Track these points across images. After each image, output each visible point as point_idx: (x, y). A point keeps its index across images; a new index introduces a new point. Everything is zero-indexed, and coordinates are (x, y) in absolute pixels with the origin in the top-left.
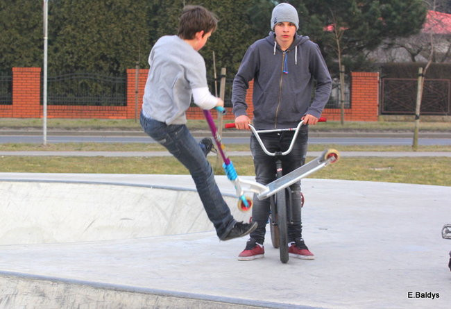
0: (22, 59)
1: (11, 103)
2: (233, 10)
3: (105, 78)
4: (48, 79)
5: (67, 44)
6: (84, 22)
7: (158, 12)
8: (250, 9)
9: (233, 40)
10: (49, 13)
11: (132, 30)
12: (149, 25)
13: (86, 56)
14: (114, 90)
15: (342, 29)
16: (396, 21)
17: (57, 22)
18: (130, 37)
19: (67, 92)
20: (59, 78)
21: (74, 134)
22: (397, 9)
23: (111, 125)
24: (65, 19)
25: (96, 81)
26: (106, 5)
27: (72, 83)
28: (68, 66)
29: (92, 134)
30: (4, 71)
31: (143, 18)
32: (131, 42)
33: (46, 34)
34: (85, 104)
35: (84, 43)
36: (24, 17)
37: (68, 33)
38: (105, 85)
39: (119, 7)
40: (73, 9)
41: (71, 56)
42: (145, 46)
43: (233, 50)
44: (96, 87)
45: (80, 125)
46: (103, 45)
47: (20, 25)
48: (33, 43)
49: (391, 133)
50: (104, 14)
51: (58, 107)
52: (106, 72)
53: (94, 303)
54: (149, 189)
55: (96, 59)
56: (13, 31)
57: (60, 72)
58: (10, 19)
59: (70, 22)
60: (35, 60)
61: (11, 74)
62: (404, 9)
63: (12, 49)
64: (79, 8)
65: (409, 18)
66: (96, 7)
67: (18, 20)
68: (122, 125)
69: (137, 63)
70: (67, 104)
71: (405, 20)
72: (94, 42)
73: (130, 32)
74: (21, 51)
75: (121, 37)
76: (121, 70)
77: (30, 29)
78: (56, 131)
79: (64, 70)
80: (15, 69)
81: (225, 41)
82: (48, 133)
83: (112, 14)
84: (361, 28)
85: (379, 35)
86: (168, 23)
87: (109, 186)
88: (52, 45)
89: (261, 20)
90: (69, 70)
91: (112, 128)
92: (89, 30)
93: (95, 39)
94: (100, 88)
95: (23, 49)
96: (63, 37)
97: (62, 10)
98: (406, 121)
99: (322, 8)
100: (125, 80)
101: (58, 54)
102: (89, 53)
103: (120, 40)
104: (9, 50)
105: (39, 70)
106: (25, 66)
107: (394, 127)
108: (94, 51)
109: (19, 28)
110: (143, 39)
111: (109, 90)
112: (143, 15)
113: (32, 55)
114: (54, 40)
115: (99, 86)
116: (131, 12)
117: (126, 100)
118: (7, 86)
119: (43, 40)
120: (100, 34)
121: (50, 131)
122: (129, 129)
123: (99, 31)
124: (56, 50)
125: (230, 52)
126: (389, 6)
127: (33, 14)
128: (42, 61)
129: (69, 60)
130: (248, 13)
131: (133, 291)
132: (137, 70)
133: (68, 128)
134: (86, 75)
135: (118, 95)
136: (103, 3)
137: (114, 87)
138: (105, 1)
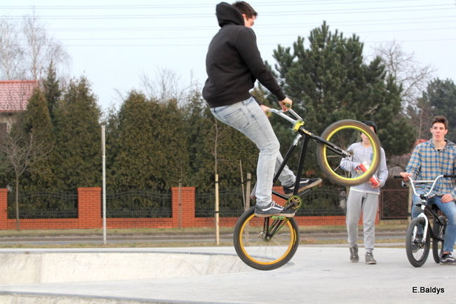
0: (86, 180)
1: (77, 217)
3: (154, 195)
4: (107, 196)
5: (123, 168)
6: (136, 150)
7: (196, 140)
10: (107, 143)
11: (175, 155)
12: (189, 151)
13: (138, 177)
14: (161, 205)
16: (391, 143)
17: (114, 150)
18: (174, 161)
19: (123, 207)
20: (116, 196)
21: (129, 239)
22: (392, 133)
23: (159, 231)
24: (120, 147)
25: (146, 197)
26: (153, 135)
27: (127, 199)
28: (124, 186)
29: (143, 239)
30: (71, 191)
31: (184, 145)
32: (175, 165)
33: (104, 154)
34: (138, 217)
35: (136, 167)
36: (87, 146)
37: (123, 158)
38: (154, 201)
39: (164, 137)
40: (126, 139)
41: (126, 177)
42: (186, 168)
44: (147, 202)
45: (134, 232)
46: (151, 167)
47: (83, 153)
48: (94, 168)
49: (389, 232)
50: (152, 143)
51: (115, 219)
52: (154, 190)
54: (187, 255)
55: (146, 180)
56: (78, 158)
57: (117, 191)
58: (75, 148)
59: (124, 150)
60: (96, 181)
61: (76, 193)
62: (398, 133)
63: (77, 173)
64: (132, 138)
65: (402, 140)
66: (145, 137)
67: (82, 149)
68: (168, 232)
69: (180, 180)
70: (124, 217)
71: (399, 141)
72: (144, 165)
73: (173, 156)
75: (167, 161)
76: (167, 188)
77: (91, 156)
78: (114, 237)
79: (120, 189)
80: (80, 189)
81: (252, 162)
82: (107, 239)
83: (159, 142)
86: (204, 150)
88: (110, 169)
90: (124, 189)
91: (160, 234)
92: (140, 156)
93: (145, 163)
94: (150, 203)
95: (86, 173)
96: (119, 162)
97: (118, 140)
98: (402, 224)
100: (171, 196)
101: (115, 176)
102: (141, 175)
103: (166, 164)
104: (75, 174)
105: (100, 189)
106: (88, 186)
107: (392, 227)
108: (144, 173)
109: (83, 155)
110: (184, 162)
111: (157, 205)
112: (184, 143)
113: (93, 177)
114: (111, 165)
115: (149, 201)
116: (174, 141)
117: (171, 213)
118: (74, 203)
119: (101, 165)
120: (149, 159)
121: (109, 237)
122: (174, 234)
123: (148, 156)
124: (113, 173)
126: (386, 130)
127: (94, 144)
128: (102, 182)
129: (124, 180)
132: (180, 188)
133: (124, 235)
134: (138, 193)
135: (165, 209)
136: (150, 134)
137: (162, 202)
138: (152, 132)
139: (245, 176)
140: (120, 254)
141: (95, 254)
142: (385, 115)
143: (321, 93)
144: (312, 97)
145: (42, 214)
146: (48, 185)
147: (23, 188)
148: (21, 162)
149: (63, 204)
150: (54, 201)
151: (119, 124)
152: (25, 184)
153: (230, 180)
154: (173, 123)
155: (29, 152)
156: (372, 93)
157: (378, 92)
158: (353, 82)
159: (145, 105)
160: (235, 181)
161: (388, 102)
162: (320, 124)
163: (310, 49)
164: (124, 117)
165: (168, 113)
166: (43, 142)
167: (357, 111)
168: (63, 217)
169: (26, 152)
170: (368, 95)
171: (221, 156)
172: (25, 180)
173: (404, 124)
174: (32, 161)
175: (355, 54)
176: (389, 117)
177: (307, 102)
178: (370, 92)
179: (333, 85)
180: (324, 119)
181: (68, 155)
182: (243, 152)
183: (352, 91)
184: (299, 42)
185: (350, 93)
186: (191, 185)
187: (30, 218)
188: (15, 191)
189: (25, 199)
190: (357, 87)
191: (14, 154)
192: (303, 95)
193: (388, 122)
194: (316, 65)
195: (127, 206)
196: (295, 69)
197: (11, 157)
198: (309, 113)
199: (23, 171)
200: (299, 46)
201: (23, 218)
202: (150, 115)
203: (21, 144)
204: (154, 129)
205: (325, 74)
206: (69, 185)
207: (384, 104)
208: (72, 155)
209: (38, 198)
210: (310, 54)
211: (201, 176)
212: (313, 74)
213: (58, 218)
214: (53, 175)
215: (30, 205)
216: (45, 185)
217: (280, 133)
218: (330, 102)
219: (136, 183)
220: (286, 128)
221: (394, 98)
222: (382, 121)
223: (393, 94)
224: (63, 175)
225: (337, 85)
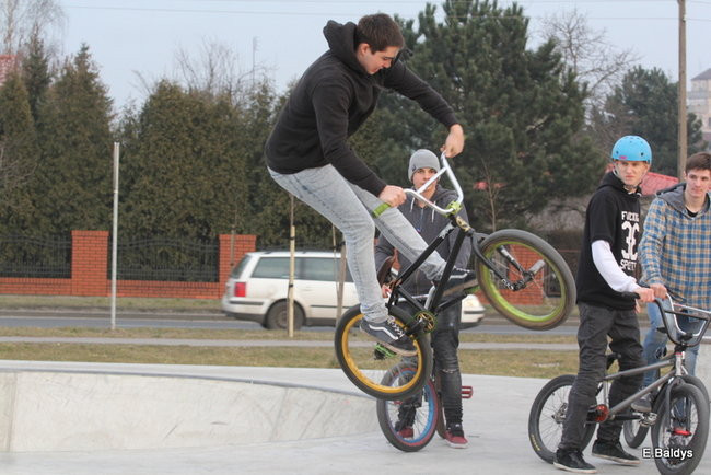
0: (85, 219)
1: (69, 277)
3: (192, 246)
4: (118, 246)
5: (143, 202)
6: (166, 173)
8: (378, 159)
10: (121, 161)
11: (227, 185)
12: (249, 178)
13: (167, 217)
14: (202, 262)
15: (497, 185)
16: (566, 177)
17: (131, 172)
18: (224, 193)
19: (143, 263)
20: (131, 245)
21: (150, 317)
22: (569, 161)
23: (198, 306)
24: (141, 169)
26: (193, 151)
27: (149, 251)
28: (144, 229)
29: (173, 317)
30: (61, 235)
31: (241, 169)
32: (226, 200)
33: (117, 187)
34: (165, 280)
35: (164, 200)
36: (87, 166)
37: (145, 187)
38: (190, 255)
39: (211, 155)
40: (151, 156)
41: (148, 216)
42: (244, 205)
44: (180, 257)
45: (158, 305)
46: (189, 202)
47: (83, 176)
48: (99, 200)
50: (191, 164)
51: (129, 282)
52: (192, 238)
54: (248, 385)
55: (180, 221)
56: (74, 183)
57: (134, 237)
58: (69, 167)
59: (147, 173)
60: (101, 221)
61: (69, 238)
62: (577, 161)
63: (72, 207)
64: (160, 155)
65: (584, 172)
66: (181, 154)
67: (80, 169)
68: (212, 307)
69: (233, 226)
70: (143, 278)
71: (578, 174)
72: (178, 198)
73: (224, 186)
74: (84, 210)
75: (213, 193)
76: (212, 236)
77: (96, 182)
78: (127, 313)
79: (138, 234)
80: (75, 233)
82: (117, 316)
83: (202, 163)
84: (521, 185)
85: (545, 194)
87: (197, 380)
88: (124, 202)
89: (394, 173)
90: (145, 234)
91: (200, 310)
92: (171, 183)
93: (179, 196)
94: (185, 259)
95: (86, 207)
96: (138, 193)
97: (137, 157)
100: (218, 249)
101: (131, 214)
102: (172, 213)
103: (211, 197)
104: (68, 208)
105: (107, 234)
106: (89, 229)
108: (177, 210)
109: (81, 179)
110: (240, 195)
111: (196, 261)
112: (241, 166)
113: (97, 214)
114: (126, 196)
115: (182, 255)
116: (226, 161)
117: (217, 274)
118: (65, 254)
119: (113, 195)
120: (185, 189)
121: (119, 313)
122: (221, 311)
123: (184, 185)
124: (129, 209)
126: (558, 156)
127: (100, 162)
128: (111, 222)
129: (145, 222)
130: (377, 165)
132: (232, 237)
133: (144, 310)
134: (167, 242)
135: (208, 269)
136: (189, 149)
137: (203, 257)
138: (192, 147)
142: (560, 132)
143: (459, 93)
145: (14, 271)
146: (26, 224)
149: (48, 256)
150: (33, 251)
151: (140, 132)
153: (312, 227)
154: (225, 132)
156: (540, 97)
157: (548, 95)
158: (510, 78)
159: (182, 104)
160: (319, 227)
161: (564, 113)
163: (445, 24)
164: (149, 122)
165: (217, 117)
166: (20, 157)
167: (516, 124)
168: (46, 276)
170: (533, 101)
173: (588, 148)
175: (515, 34)
176: (564, 136)
178: (536, 95)
179: (480, 83)
181: (58, 178)
183: (508, 93)
184: (427, 13)
185: (505, 96)
186: (249, 233)
190: (516, 87)
193: (562, 143)
194: (454, 51)
195: (148, 262)
196: (420, 55)
200: (427, 19)
202: (190, 119)
204: (195, 141)
205: (467, 64)
206: (58, 226)
207: (558, 115)
209: (9, 245)
210: (445, 32)
211: (266, 217)
212: (448, 65)
213: (39, 277)
214: (34, 209)
216: (20, 224)
217: (392, 155)
218: (473, 109)
219: (164, 227)
220: (402, 147)
221: (574, 106)
222: (554, 142)
223: (572, 99)
224: (49, 210)
225: (485, 84)
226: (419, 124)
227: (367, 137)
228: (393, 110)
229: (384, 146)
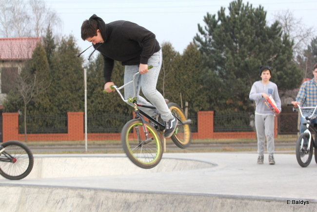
0: (73, 107)
1: (67, 132)
2: (193, 77)
3: (120, 117)
4: (88, 118)
5: (99, 98)
8: (202, 76)
9: (193, 94)
10: (88, 81)
13: (109, 105)
16: (286, 81)
17: (93, 86)
19: (99, 125)
20: (94, 118)
21: (104, 148)
22: (286, 74)
24: (97, 84)
25: (115, 119)
26: (120, 75)
27: (102, 120)
28: (99, 111)
29: (113, 148)
30: (63, 114)
33: (86, 88)
34: (109, 132)
35: (108, 97)
36: (74, 83)
37: (99, 92)
38: (120, 121)
41: (101, 105)
43: (193, 100)
44: (116, 122)
45: (106, 143)
48: (79, 98)
49: (284, 143)
50: (119, 81)
51: (94, 134)
52: (121, 114)
53: (111, 200)
55: (115, 106)
56: (67, 91)
57: (95, 115)
58: (65, 84)
60: (80, 108)
61: (66, 115)
62: (290, 74)
63: (67, 102)
65: (293, 79)
67: (70, 85)
70: (99, 132)
71: (291, 80)
76: (129, 112)
77: (77, 90)
78: (93, 146)
79: (97, 113)
80: (69, 113)
81: (189, 94)
82: (88, 148)
88: (90, 99)
90: (100, 113)
94: (118, 123)
95: (73, 102)
96: (96, 95)
97: (95, 79)
98: (293, 137)
99: (243, 75)
100: (132, 118)
101: (94, 104)
102: (111, 103)
104: (65, 102)
105: (83, 113)
106: (75, 111)
107: (286, 140)
108: (114, 102)
109: (71, 90)
111: (123, 124)
113: (78, 105)
114: (91, 96)
115: (117, 122)
118: (65, 123)
119: (84, 96)
121: (89, 146)
124: (92, 102)
125: (191, 100)
126: (282, 72)
127: (79, 81)
128: (84, 108)
129: (100, 107)
130: (201, 79)
131: (132, 192)
133: (100, 145)
134: (110, 116)
136: (118, 75)
138: (120, 73)
139: (184, 104)
140: (96, 158)
141: (79, 158)
142: (282, 62)
143: (237, 46)
144: (231, 49)
145: (42, 131)
146: (47, 110)
147: (29, 112)
148: (28, 94)
149: (57, 124)
150: (51, 122)
151: (96, 68)
152: (31, 110)
155: (33, 87)
156: (273, 46)
157: (277, 45)
158: (259, 38)
161: (284, 53)
162: (236, 68)
163: (229, 16)
164: (100, 63)
166: (43, 80)
167: (262, 59)
168: (57, 133)
169: (32, 87)
170: (270, 48)
171: (167, 90)
172: (31, 107)
173: (295, 68)
174: (36, 94)
175: (261, 19)
176: (284, 63)
177: (227, 52)
178: (271, 45)
179: (246, 41)
180: (239, 64)
181: (60, 89)
182: (182, 88)
183: (259, 45)
184: (221, 11)
185: (257, 46)
187: (34, 133)
188: (24, 114)
189: (31, 120)
190: (262, 42)
191: (23, 89)
192: (225, 48)
193: (283, 66)
194: (234, 27)
196: (219, 29)
197: (21, 91)
198: (228, 60)
199: (29, 100)
200: (221, 14)
201: (29, 133)
203: (28, 82)
205: (240, 33)
206: (61, 110)
207: (281, 54)
208: (63, 90)
209: (40, 120)
210: (229, 19)
212: (232, 33)
213: (53, 133)
214: (50, 103)
215: (34, 124)
216: (45, 110)
217: (208, 74)
218: (243, 53)
219: (108, 109)
220: (213, 70)
221: (288, 50)
222: (279, 66)
223: (287, 47)
224: (57, 104)
225: (248, 41)
226: (220, 60)
227: (197, 67)
228: (208, 54)
229: (204, 70)
